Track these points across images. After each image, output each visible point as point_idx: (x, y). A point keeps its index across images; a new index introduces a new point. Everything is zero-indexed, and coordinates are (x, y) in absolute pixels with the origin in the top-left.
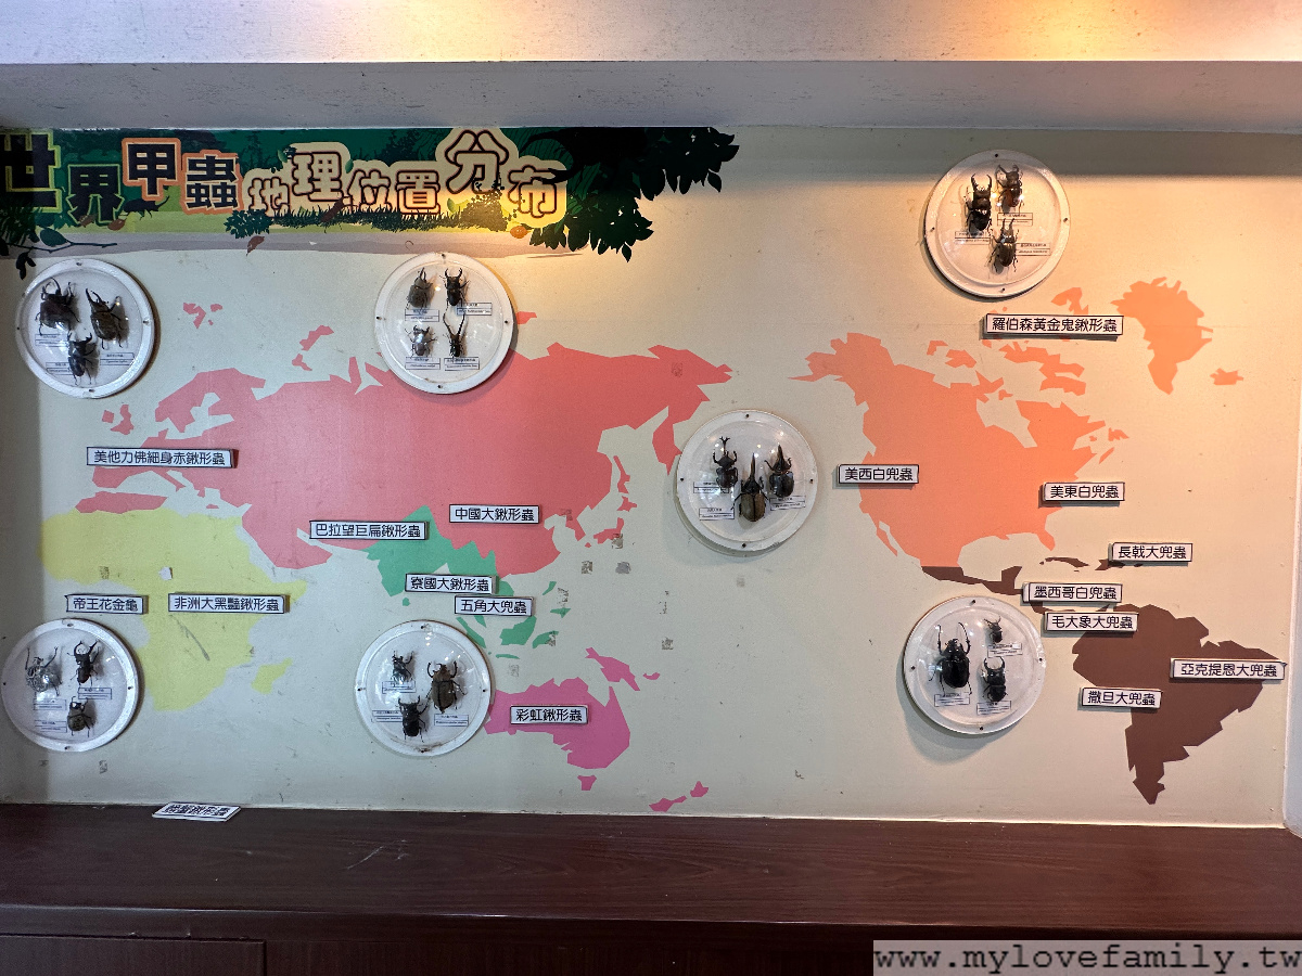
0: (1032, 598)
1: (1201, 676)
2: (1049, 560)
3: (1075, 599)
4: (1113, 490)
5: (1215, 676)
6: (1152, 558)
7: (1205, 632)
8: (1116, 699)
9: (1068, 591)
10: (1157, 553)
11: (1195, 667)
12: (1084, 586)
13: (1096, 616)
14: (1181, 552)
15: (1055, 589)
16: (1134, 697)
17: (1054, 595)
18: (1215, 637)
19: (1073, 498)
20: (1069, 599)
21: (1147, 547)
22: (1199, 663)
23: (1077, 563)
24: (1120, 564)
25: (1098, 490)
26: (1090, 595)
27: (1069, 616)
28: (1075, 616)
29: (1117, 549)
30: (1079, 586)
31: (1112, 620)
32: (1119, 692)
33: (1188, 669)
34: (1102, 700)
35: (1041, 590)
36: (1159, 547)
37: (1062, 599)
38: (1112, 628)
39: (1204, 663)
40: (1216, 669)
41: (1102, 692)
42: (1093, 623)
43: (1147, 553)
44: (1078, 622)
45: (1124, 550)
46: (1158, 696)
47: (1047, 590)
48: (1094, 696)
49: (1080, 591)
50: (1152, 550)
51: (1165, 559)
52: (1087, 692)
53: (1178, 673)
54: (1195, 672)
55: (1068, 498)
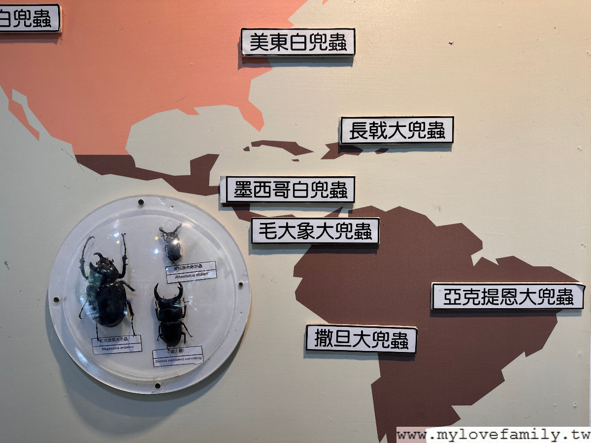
0: (232, 198)
1: (470, 306)
2: (256, 144)
3: (291, 198)
4: (339, 40)
5: (490, 306)
6: (398, 138)
7: (477, 245)
8: (354, 340)
9: (282, 187)
10: (405, 131)
11: (462, 294)
12: (303, 181)
13: (321, 223)
14: (437, 129)
15: (263, 185)
16: (380, 337)
17: (262, 193)
18: (491, 252)
19: (282, 51)
20: (282, 199)
21: (390, 122)
22: (469, 288)
23: (294, 149)
24: (352, 149)
25: (317, 39)
26: (311, 193)
27: (283, 223)
28: (291, 223)
29: (348, 125)
30: (297, 181)
31: (343, 228)
32: (358, 331)
33: (453, 296)
34: (334, 342)
35: (243, 186)
36: (406, 122)
37: (273, 198)
38: (343, 240)
39: (475, 288)
40: (491, 296)
41: (334, 329)
42: (317, 232)
43: (389, 131)
44: (295, 232)
45: (357, 128)
46: (411, 335)
47: (252, 187)
48: (323, 336)
49: (297, 187)
50: (397, 126)
51: (416, 139)
52: (312, 331)
53: (439, 303)
54: (463, 300)
55: (276, 51)
